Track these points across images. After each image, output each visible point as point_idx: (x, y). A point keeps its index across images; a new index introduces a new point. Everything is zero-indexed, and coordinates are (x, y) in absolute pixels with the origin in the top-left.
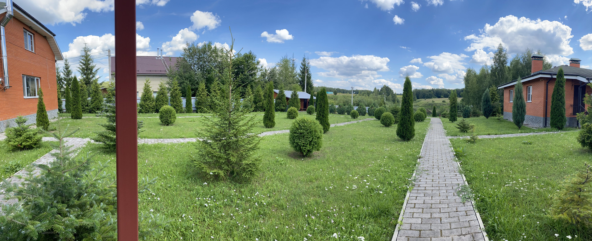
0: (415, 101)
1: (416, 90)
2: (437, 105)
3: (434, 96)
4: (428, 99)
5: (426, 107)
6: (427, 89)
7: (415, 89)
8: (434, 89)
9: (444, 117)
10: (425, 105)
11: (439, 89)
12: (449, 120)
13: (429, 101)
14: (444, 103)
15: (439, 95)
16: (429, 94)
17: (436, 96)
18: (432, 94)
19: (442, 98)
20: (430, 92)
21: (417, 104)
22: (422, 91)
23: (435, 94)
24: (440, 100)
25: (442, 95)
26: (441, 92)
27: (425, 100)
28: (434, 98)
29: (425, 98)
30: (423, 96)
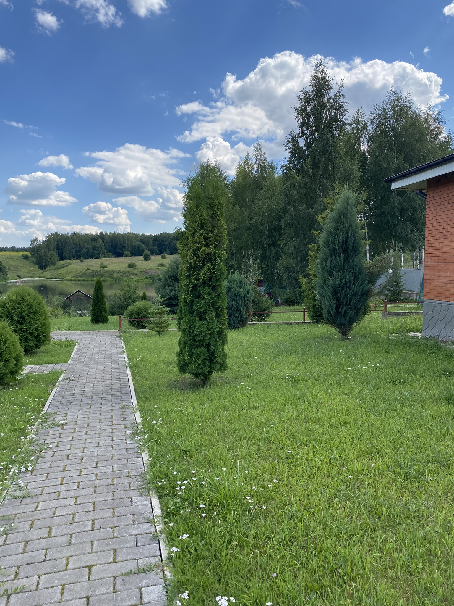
0: (52, 267)
1: (56, 235)
2: (115, 275)
3: (106, 251)
4: (89, 260)
5: (83, 280)
7: (53, 232)
8: (106, 234)
10: (82, 276)
11: (118, 234)
13: (91, 266)
14: (131, 270)
15: (119, 249)
16: (92, 246)
17: (110, 251)
18: (101, 247)
19: (126, 256)
20: (95, 242)
21: (58, 273)
22: (72, 238)
23: (109, 246)
24: (121, 262)
25: (127, 250)
26: (124, 241)
27: (81, 264)
28: (105, 257)
29: (82, 258)
30: (76, 252)
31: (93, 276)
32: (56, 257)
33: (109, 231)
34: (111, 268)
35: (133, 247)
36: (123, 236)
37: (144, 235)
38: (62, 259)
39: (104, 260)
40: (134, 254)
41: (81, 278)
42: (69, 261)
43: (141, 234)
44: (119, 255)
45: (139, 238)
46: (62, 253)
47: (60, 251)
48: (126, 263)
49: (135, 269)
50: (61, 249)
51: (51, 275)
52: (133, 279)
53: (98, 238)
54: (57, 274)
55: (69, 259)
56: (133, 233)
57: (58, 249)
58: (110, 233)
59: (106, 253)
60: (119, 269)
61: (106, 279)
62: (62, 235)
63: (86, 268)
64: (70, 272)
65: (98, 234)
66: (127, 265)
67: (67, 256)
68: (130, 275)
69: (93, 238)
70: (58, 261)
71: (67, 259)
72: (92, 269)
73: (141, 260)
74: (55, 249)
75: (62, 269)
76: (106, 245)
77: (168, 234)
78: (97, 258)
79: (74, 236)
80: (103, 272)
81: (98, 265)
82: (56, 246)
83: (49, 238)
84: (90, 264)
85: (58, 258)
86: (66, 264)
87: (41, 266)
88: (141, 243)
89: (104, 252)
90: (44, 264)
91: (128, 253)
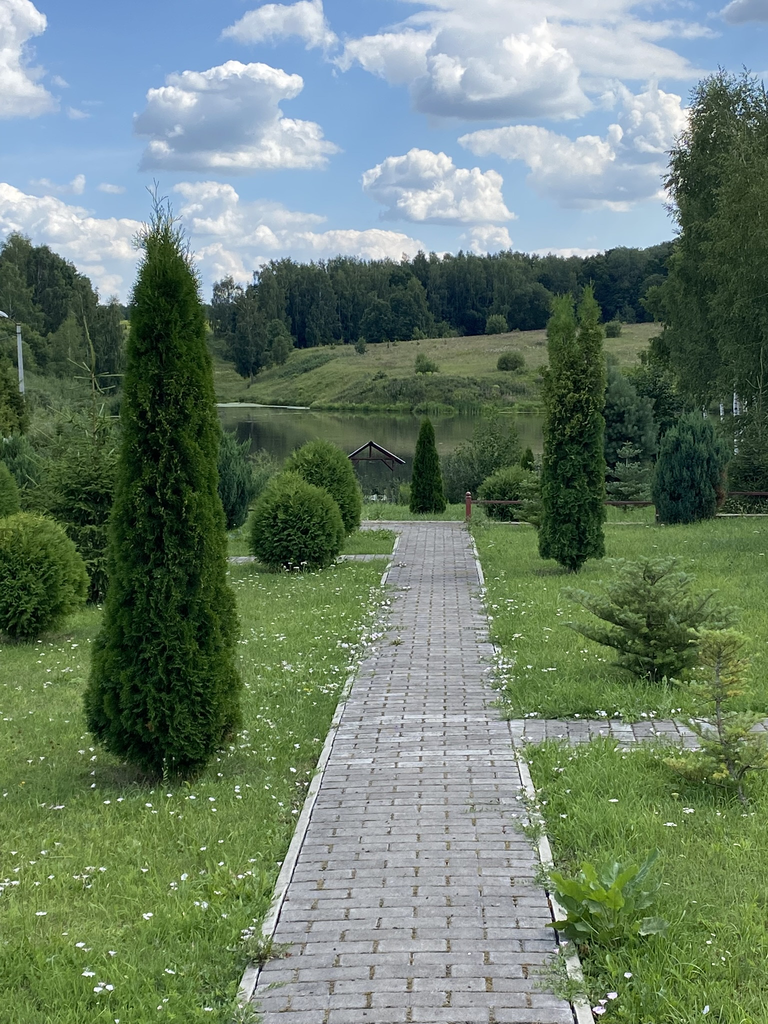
0: (275, 367)
1: (286, 267)
2: (458, 394)
3: (432, 316)
4: (382, 347)
5: (366, 410)
6: (374, 265)
7: (278, 259)
8: (434, 259)
9: (504, 514)
10: (362, 395)
11: (472, 258)
12: (536, 550)
13: (390, 366)
14: (507, 376)
15: (474, 307)
16: (392, 300)
17: (444, 316)
18: (418, 302)
19: (495, 331)
20: (401, 287)
21: (293, 387)
22: (332, 277)
23: (442, 298)
24: (477, 352)
25: (499, 312)
26: (490, 283)
27: (360, 358)
28: (430, 335)
29: (361, 339)
30: (344, 319)
31: (395, 398)
32: (286, 338)
34: (448, 370)
35: (518, 301)
36: (487, 264)
37: (551, 259)
38: (302, 342)
39: (426, 342)
40: (517, 323)
41: (358, 402)
42: (323, 350)
43: (542, 254)
44: (473, 328)
45: (537, 271)
46: (304, 325)
47: (297, 317)
48: (492, 354)
49: (521, 373)
50: (301, 313)
51: (274, 392)
52: (512, 404)
53: (407, 275)
54: (292, 392)
55: (324, 343)
56: (517, 255)
57: (290, 311)
58: (447, 257)
59: (432, 323)
60: (471, 375)
61: (432, 404)
62: (303, 267)
63: (374, 372)
64: (327, 385)
65: (411, 261)
66: (496, 359)
67: (317, 332)
68: (502, 393)
69: (393, 276)
70: (290, 350)
71: (316, 345)
72: (391, 374)
73: (540, 344)
74: (284, 314)
75: (305, 375)
76: (433, 296)
77: (633, 253)
78: (407, 338)
79: (340, 271)
80: (423, 383)
81: (408, 363)
82: (285, 304)
83: (265, 276)
84: (386, 358)
85: (292, 340)
86: (315, 358)
87: (244, 364)
88: (540, 287)
89: (428, 320)
90: (253, 359)
91: (501, 319)
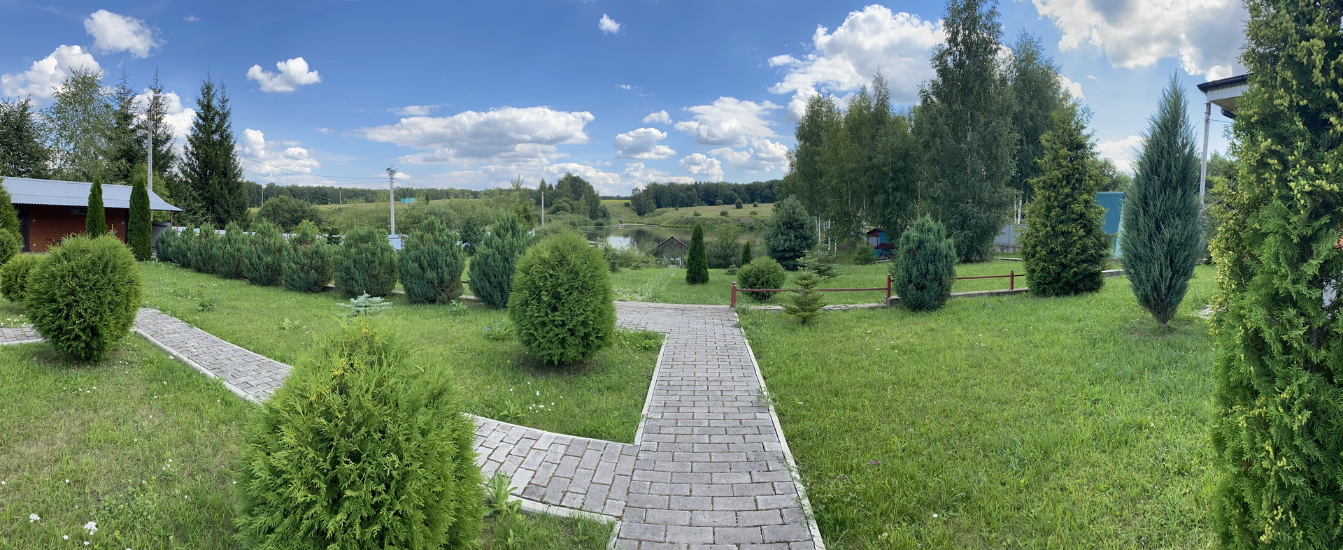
3: (699, 200)
4: (683, 209)
5: (677, 227)
7: (653, 183)
8: (700, 184)
11: (712, 183)
13: (686, 214)
14: (723, 217)
15: (713, 198)
16: (687, 195)
17: (703, 200)
18: (695, 196)
19: (719, 204)
20: (690, 191)
22: (669, 188)
23: (703, 195)
25: (720, 199)
26: (717, 191)
27: (676, 212)
28: (698, 205)
29: (677, 206)
30: (672, 200)
31: (687, 223)
32: (654, 205)
33: (703, 180)
34: (704, 215)
35: (726, 196)
36: (717, 185)
37: (736, 184)
38: (659, 207)
39: (697, 207)
40: (725, 203)
41: (676, 225)
42: (665, 209)
43: (734, 183)
44: (712, 204)
45: (732, 187)
46: (660, 201)
49: (727, 216)
50: (659, 198)
51: (649, 221)
53: (692, 188)
54: (654, 221)
55: (666, 207)
56: (726, 183)
57: (655, 198)
58: (704, 183)
59: (699, 202)
62: (660, 185)
63: (681, 216)
64: (666, 220)
65: (693, 184)
66: (719, 213)
67: (664, 204)
68: (722, 223)
69: (688, 188)
70: (655, 209)
71: (663, 208)
72: (685, 216)
75: (659, 216)
76: (700, 194)
78: (691, 206)
79: (671, 186)
80: (698, 219)
81: (692, 213)
82: (654, 195)
83: (648, 187)
84: (684, 212)
85: (656, 206)
86: (662, 211)
87: (640, 213)
88: (733, 192)
90: (643, 211)
91: (721, 201)
